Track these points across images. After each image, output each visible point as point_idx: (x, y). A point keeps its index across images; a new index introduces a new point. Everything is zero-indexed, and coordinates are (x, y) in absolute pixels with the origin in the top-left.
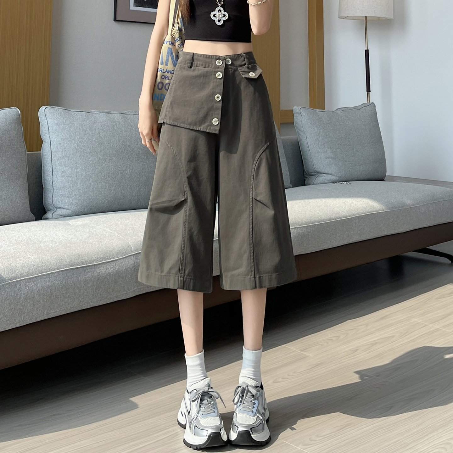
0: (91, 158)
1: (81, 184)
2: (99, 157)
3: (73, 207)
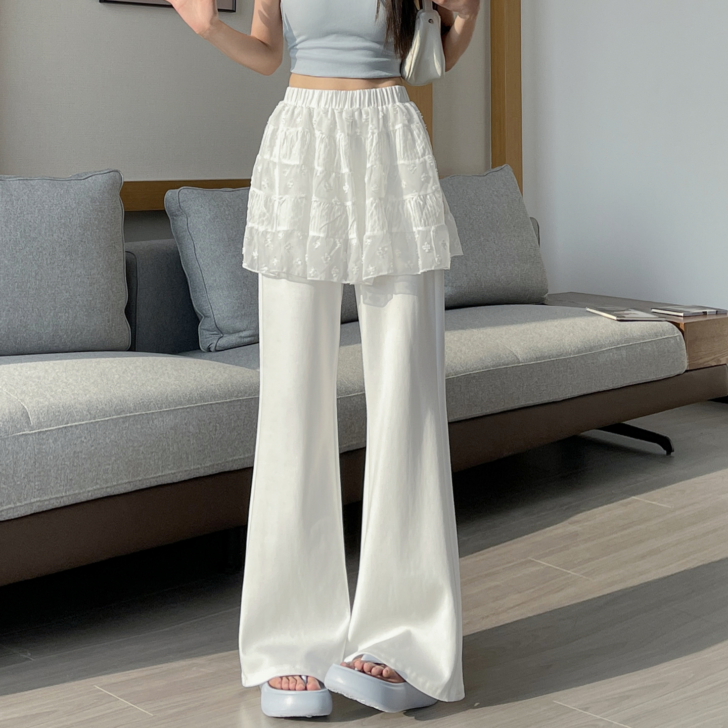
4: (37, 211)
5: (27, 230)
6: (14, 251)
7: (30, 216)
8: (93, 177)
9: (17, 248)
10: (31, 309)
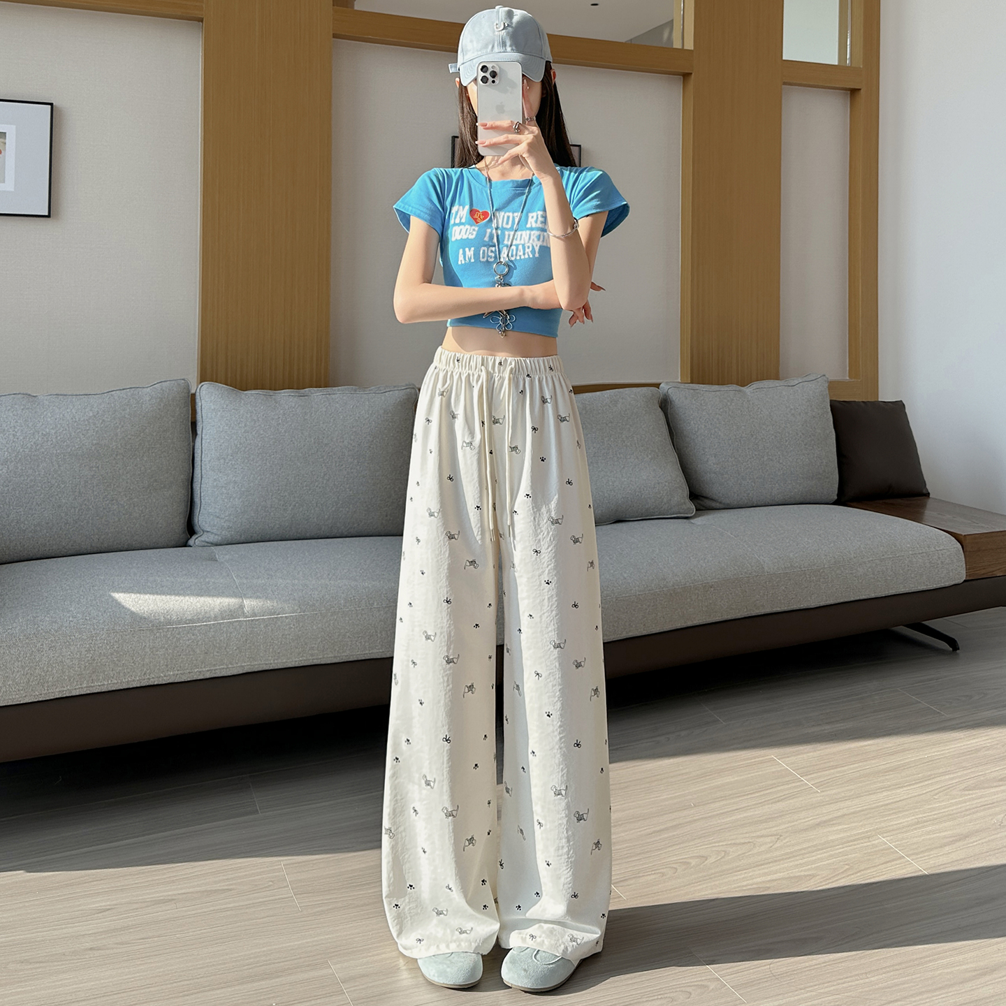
0: (260, 462)
1: (241, 500)
2: (273, 462)
3: (223, 532)
4: (332, 421)
5: (320, 437)
6: (307, 455)
7: (326, 424)
8: (391, 393)
9: (310, 453)
10: (315, 504)
